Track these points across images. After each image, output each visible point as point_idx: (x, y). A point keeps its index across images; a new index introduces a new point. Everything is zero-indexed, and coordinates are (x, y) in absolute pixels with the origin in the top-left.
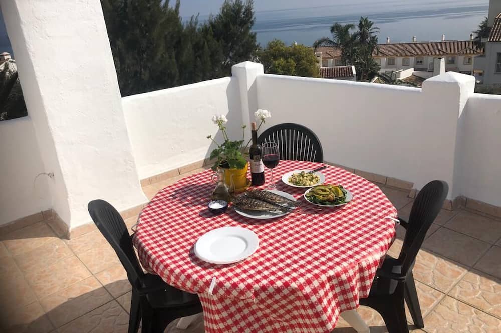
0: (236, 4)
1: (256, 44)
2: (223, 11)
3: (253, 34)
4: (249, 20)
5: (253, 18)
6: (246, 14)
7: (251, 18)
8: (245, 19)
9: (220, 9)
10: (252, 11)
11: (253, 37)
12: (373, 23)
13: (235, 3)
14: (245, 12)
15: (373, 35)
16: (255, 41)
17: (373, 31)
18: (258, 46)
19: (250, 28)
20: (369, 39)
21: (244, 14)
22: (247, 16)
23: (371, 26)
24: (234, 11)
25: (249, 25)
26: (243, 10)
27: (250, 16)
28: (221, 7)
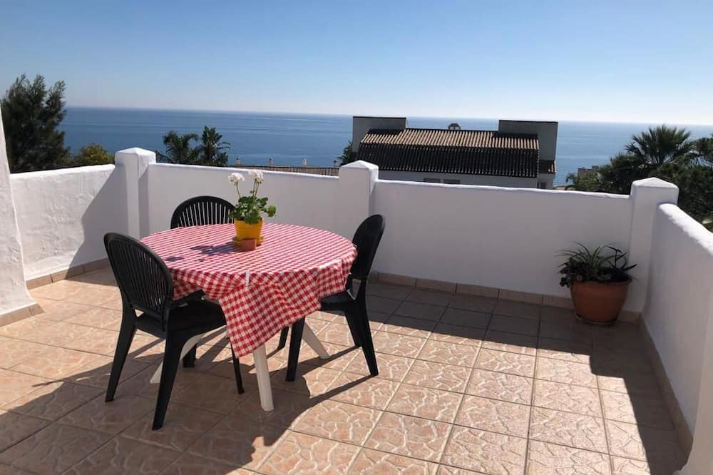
0: (34, 87)
1: (65, 147)
2: (11, 94)
3: (59, 133)
4: (56, 112)
5: (62, 110)
6: (50, 103)
7: (59, 109)
8: (48, 110)
9: (7, 92)
10: (62, 100)
11: (60, 137)
12: (221, 136)
13: (32, 85)
14: (49, 101)
15: (222, 151)
16: (63, 144)
17: (221, 146)
18: (66, 151)
19: (57, 124)
20: (216, 156)
21: (47, 103)
22: (53, 106)
23: (218, 139)
24: (30, 97)
25: (55, 120)
26: (47, 97)
27: (58, 107)
28: (9, 89)
